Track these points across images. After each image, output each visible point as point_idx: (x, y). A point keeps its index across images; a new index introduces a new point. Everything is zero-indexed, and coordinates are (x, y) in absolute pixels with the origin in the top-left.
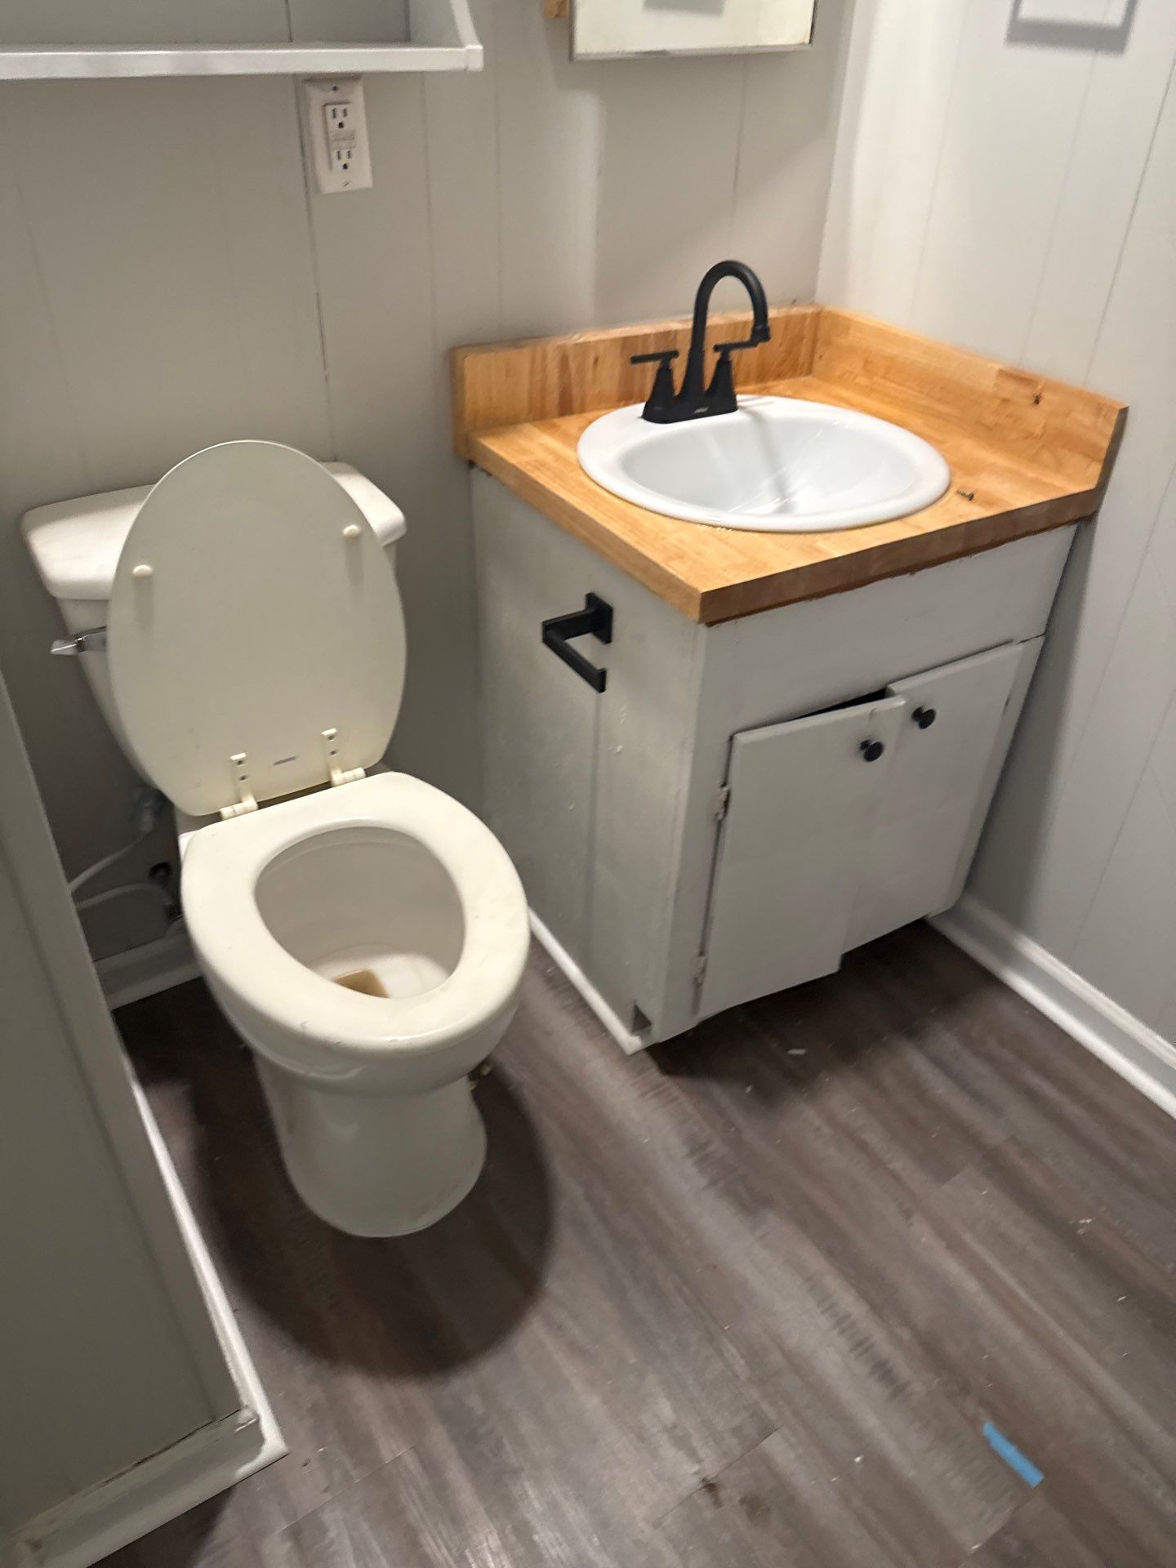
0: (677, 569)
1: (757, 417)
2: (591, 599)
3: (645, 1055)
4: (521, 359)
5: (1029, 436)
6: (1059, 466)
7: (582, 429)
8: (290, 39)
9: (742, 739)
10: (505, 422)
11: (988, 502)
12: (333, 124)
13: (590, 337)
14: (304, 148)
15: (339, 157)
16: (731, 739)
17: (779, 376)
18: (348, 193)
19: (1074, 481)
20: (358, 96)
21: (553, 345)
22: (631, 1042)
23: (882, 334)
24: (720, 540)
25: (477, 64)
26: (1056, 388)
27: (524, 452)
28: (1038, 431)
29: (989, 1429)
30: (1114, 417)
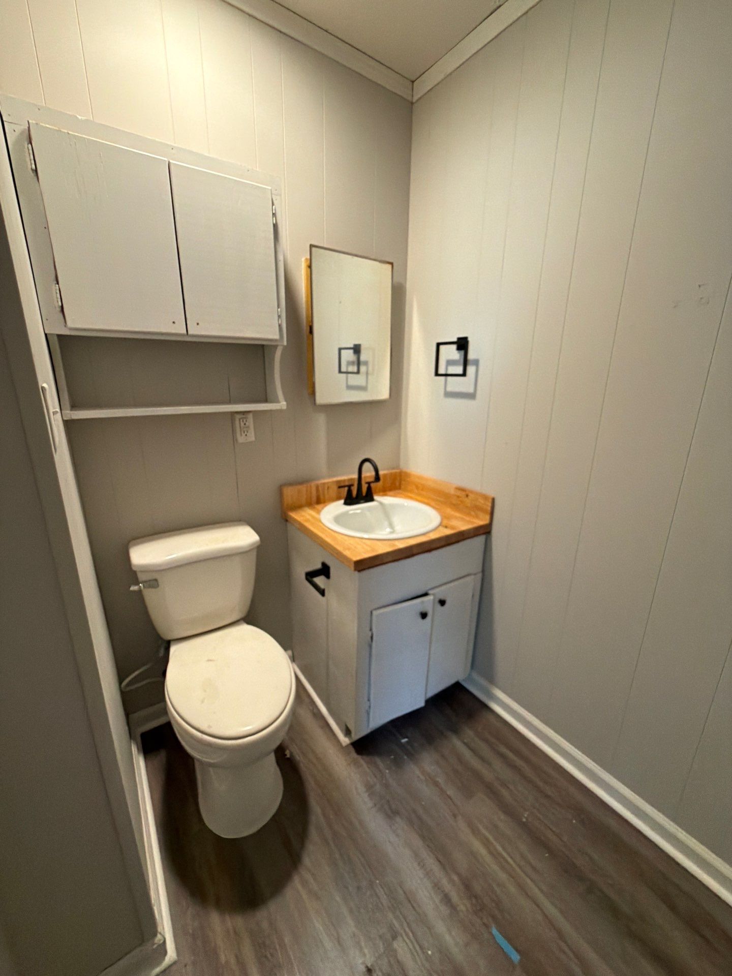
0: (347, 553)
1: (381, 503)
2: (324, 564)
3: (351, 747)
4: (303, 488)
5: (467, 507)
6: (477, 517)
7: (323, 508)
8: (230, 402)
9: (375, 613)
10: (298, 507)
11: (452, 528)
12: (242, 424)
13: (326, 481)
14: (234, 431)
15: (244, 432)
16: (371, 613)
17: (390, 490)
18: (247, 442)
19: (482, 521)
20: (250, 416)
21: (313, 484)
22: (345, 740)
23: (420, 477)
24: (364, 543)
25: (285, 407)
26: (472, 492)
27: (303, 516)
28: (469, 505)
29: (495, 931)
30: (490, 500)
